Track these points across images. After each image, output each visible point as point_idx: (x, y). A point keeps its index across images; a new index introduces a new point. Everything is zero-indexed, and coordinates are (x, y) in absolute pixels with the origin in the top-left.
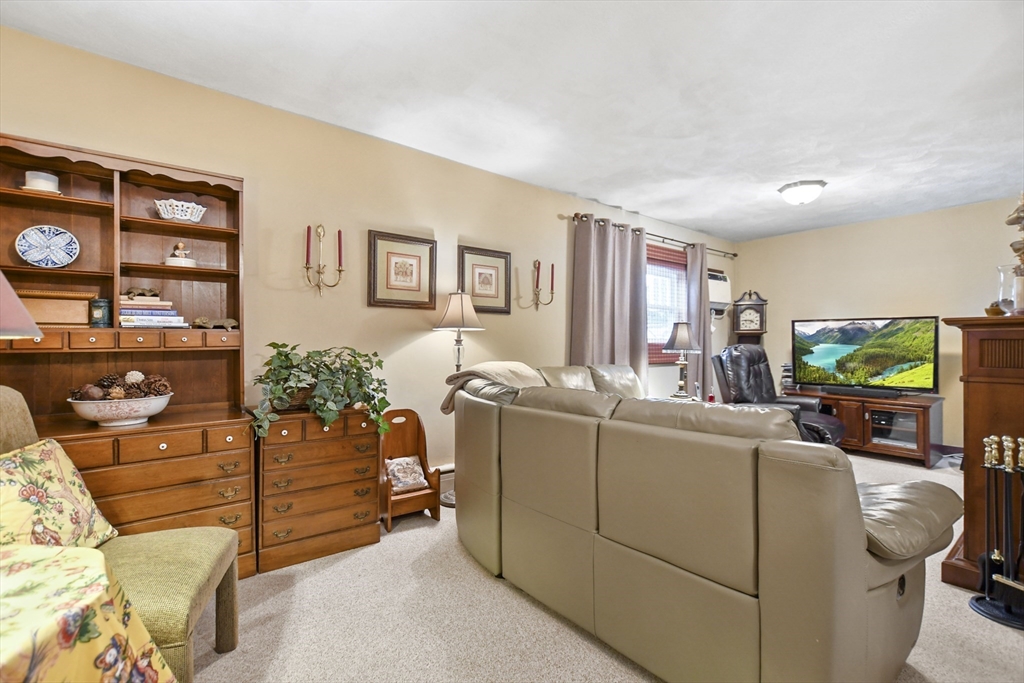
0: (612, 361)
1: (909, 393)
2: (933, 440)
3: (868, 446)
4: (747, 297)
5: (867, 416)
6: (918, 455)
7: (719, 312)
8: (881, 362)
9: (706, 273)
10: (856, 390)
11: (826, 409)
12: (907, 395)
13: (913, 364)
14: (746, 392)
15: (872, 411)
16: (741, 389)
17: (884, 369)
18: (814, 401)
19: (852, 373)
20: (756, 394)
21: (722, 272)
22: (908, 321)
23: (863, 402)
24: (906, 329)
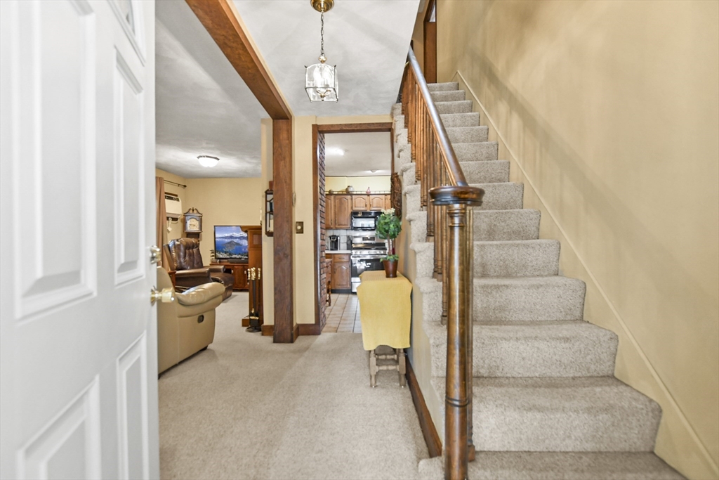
4: (191, 211)
7: (175, 219)
9: (163, 195)
14: (183, 264)
16: (180, 263)
18: (222, 267)
20: (189, 265)
21: (176, 196)
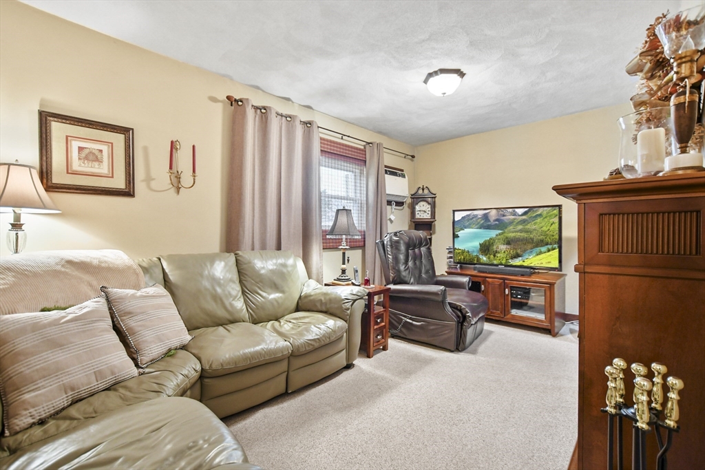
0: (279, 248)
1: (540, 271)
2: (557, 308)
3: (508, 316)
4: (421, 191)
5: (507, 291)
6: (546, 325)
7: (400, 204)
8: (521, 245)
9: (382, 170)
10: (500, 269)
11: (475, 286)
12: (539, 273)
13: (550, 247)
14: (404, 273)
15: (511, 287)
16: (399, 271)
17: (525, 251)
18: (465, 280)
19: (494, 256)
20: (413, 275)
21: (402, 171)
22: (545, 208)
23: (504, 279)
24: (544, 215)
